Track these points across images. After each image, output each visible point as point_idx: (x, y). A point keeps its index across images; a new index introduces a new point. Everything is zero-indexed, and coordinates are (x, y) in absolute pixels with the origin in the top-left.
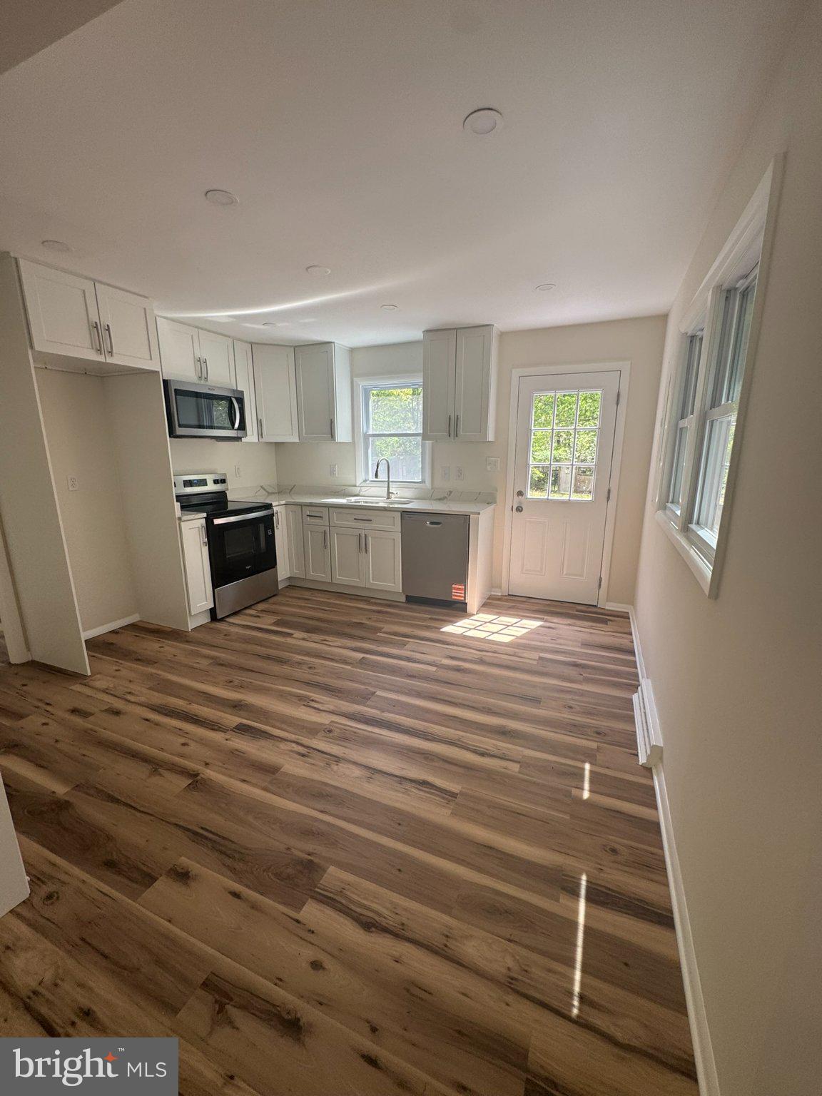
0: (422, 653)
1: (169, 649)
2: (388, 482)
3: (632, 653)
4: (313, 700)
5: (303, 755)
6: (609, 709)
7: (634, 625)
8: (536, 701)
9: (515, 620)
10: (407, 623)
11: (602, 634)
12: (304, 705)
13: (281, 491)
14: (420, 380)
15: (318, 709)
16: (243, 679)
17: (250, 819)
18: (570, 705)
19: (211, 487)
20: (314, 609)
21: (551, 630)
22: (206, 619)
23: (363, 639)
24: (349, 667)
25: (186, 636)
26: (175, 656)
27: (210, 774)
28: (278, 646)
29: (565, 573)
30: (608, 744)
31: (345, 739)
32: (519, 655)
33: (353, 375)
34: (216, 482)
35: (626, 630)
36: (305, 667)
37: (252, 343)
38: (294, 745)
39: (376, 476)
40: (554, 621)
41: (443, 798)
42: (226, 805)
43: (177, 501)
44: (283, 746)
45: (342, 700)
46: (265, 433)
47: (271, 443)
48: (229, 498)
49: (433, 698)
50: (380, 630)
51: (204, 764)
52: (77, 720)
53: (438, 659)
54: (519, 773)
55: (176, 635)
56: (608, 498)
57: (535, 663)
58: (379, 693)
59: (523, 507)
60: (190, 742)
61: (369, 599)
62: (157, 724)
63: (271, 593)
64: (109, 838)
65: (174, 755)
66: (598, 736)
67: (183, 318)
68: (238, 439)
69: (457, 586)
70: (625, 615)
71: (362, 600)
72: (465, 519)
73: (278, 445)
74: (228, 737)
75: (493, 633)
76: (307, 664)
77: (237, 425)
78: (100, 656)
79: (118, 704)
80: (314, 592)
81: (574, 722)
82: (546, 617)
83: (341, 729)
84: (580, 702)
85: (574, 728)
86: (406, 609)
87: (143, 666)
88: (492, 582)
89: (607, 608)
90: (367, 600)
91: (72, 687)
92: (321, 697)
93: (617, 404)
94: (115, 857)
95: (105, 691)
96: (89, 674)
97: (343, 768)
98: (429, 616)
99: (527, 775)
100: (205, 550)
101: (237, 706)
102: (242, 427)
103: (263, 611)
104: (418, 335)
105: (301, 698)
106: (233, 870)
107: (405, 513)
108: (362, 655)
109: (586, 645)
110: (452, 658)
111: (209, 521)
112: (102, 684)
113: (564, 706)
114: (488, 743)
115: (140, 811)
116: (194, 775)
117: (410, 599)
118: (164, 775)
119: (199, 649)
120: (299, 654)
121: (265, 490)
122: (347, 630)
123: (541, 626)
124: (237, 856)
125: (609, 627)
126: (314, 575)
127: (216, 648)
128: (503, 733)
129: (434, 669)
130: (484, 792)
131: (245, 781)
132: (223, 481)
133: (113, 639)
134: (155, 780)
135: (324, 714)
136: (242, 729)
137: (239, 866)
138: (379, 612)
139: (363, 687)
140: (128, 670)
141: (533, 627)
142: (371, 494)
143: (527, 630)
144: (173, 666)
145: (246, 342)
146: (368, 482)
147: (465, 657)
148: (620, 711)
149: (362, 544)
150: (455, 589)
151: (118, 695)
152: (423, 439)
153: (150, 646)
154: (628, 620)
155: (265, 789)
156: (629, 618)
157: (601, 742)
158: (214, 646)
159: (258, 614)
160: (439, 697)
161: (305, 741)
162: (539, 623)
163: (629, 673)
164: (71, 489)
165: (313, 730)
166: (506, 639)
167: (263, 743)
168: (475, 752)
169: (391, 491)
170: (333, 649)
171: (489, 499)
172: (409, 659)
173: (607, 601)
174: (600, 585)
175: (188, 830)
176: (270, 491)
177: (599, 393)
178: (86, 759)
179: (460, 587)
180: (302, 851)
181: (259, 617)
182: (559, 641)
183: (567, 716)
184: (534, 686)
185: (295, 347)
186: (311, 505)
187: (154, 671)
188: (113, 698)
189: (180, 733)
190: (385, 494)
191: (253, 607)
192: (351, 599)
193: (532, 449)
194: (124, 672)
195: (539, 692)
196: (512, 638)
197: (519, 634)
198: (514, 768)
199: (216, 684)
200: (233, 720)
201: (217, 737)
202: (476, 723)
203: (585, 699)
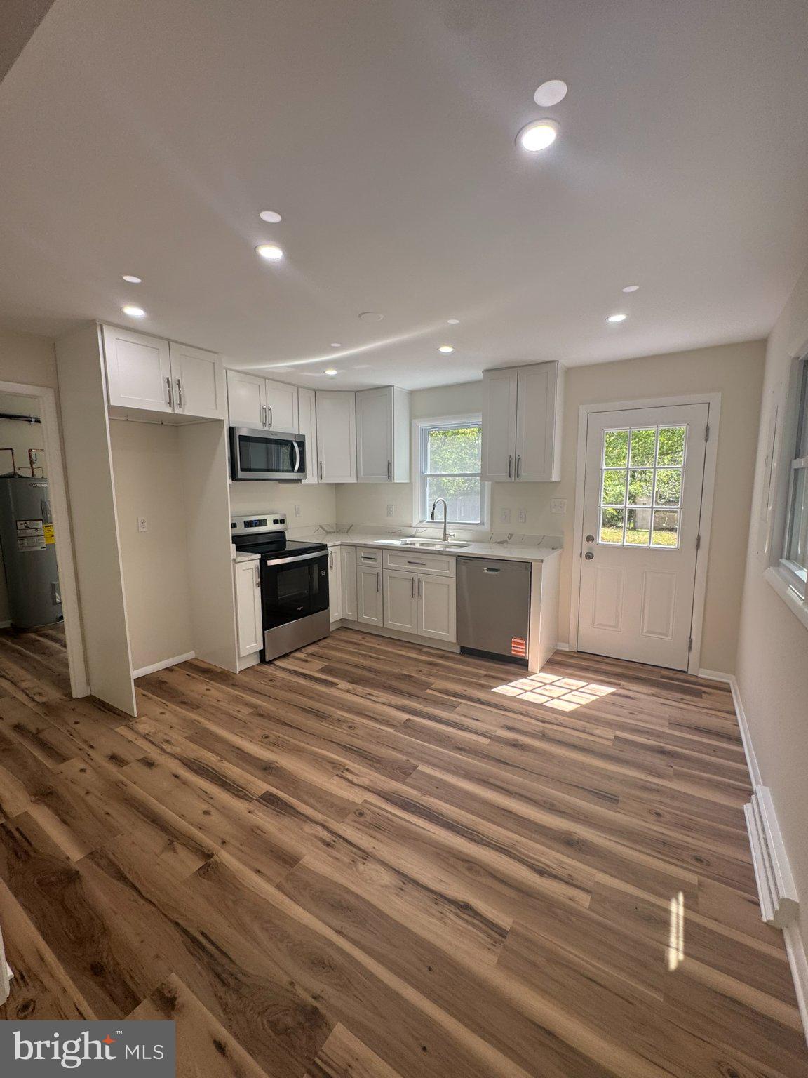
0: (474, 719)
1: (215, 693)
2: (445, 523)
3: (738, 741)
4: (347, 770)
5: (328, 845)
6: (710, 823)
7: (737, 699)
8: (611, 799)
9: (582, 684)
10: (460, 680)
11: (696, 711)
12: (337, 775)
13: (339, 530)
14: (479, 420)
15: (352, 782)
16: (280, 735)
17: (256, 927)
18: (659, 811)
19: (271, 527)
20: (362, 655)
21: (629, 700)
22: (254, 661)
23: (410, 695)
24: (392, 731)
25: (233, 678)
26: (218, 701)
27: (226, 857)
28: (320, 697)
29: (645, 630)
30: (712, 878)
31: (377, 827)
32: (591, 731)
33: (412, 416)
34: (275, 522)
35: (728, 708)
36: (345, 726)
37: (315, 391)
38: (319, 828)
39: (432, 517)
40: (634, 688)
41: (489, 936)
42: (234, 902)
43: (233, 543)
44: (309, 829)
45: (379, 772)
46: (324, 475)
47: (331, 484)
48: (287, 538)
49: (484, 781)
50: (429, 686)
51: (221, 841)
52: (112, 768)
53: (492, 728)
54: (590, 909)
55: (223, 677)
56: (698, 546)
57: (610, 744)
58: (422, 768)
59: (594, 554)
60: (213, 811)
61: (421, 648)
62: (185, 783)
63: (322, 635)
64: (105, 931)
65: (192, 824)
66: (696, 863)
67: (254, 370)
68: (298, 481)
69: (518, 641)
70: (726, 686)
71: (414, 649)
72: (527, 566)
73: (338, 486)
74: (252, 808)
75: (553, 698)
76: (347, 722)
77: (297, 468)
78: (150, 695)
79: (153, 753)
80: (364, 636)
81: (663, 837)
82: (623, 683)
83: (374, 813)
84: (673, 808)
85: (664, 847)
86: (461, 662)
87: (187, 710)
88: (558, 634)
89: (700, 675)
90: (418, 647)
91: (118, 730)
92: (356, 765)
93: (706, 440)
94: (105, 960)
95: (145, 737)
96: (136, 716)
97: (370, 869)
98: (485, 673)
99: (601, 915)
100: (258, 591)
101: (267, 769)
102: (302, 469)
103: (312, 655)
104: (476, 374)
105: (335, 765)
106: (224, 1006)
107: (461, 559)
108: (405, 716)
109: (674, 724)
110: (509, 729)
111: (263, 562)
112: (143, 727)
113: (650, 812)
114: (551, 856)
115: (143, 897)
116: (207, 855)
117: (465, 651)
118: (178, 851)
119: (242, 695)
120: (342, 709)
121: (323, 529)
122: (395, 684)
123: (613, 694)
124: (232, 982)
125: (704, 702)
126: (365, 618)
127: (258, 695)
128: (569, 843)
129: (487, 741)
130: (541, 935)
131: (259, 872)
132: (283, 521)
133: (165, 677)
134: (168, 856)
135: (357, 790)
136: (269, 800)
137: (231, 999)
138: (431, 664)
139: (405, 758)
140: (172, 714)
141: (602, 695)
142: (427, 535)
143: (595, 698)
144: (214, 712)
145: (310, 389)
146: (424, 523)
147: (525, 729)
148: (728, 828)
149: (415, 588)
150: (515, 643)
151: (156, 743)
152: (482, 480)
153: (199, 688)
154: (728, 694)
155: (279, 887)
156: (730, 692)
157: (704, 875)
158: (257, 693)
159: (306, 658)
160: (492, 780)
161: (333, 824)
162: (610, 690)
163: (737, 771)
164: (141, 529)
165: (342, 809)
166: (568, 707)
167: (287, 821)
168: (531, 867)
169: (447, 533)
170: (378, 707)
171: (556, 545)
172: (458, 726)
173: (700, 667)
174: (690, 648)
175: (187, 933)
176: (328, 531)
177: (683, 428)
178: (109, 818)
179: (521, 641)
180: (306, 990)
181: (307, 661)
182: (641, 716)
183: (654, 827)
184: (609, 776)
185: (356, 392)
186: (365, 546)
187: (197, 718)
188: (150, 745)
189: (204, 796)
190: (441, 536)
191: (303, 649)
192: (402, 646)
193: (604, 484)
194: (168, 716)
195: (615, 788)
196: (575, 706)
197: (584, 702)
198: (584, 900)
199: (251, 740)
200: (261, 786)
201: (240, 806)
202: (535, 823)
203: (676, 804)
